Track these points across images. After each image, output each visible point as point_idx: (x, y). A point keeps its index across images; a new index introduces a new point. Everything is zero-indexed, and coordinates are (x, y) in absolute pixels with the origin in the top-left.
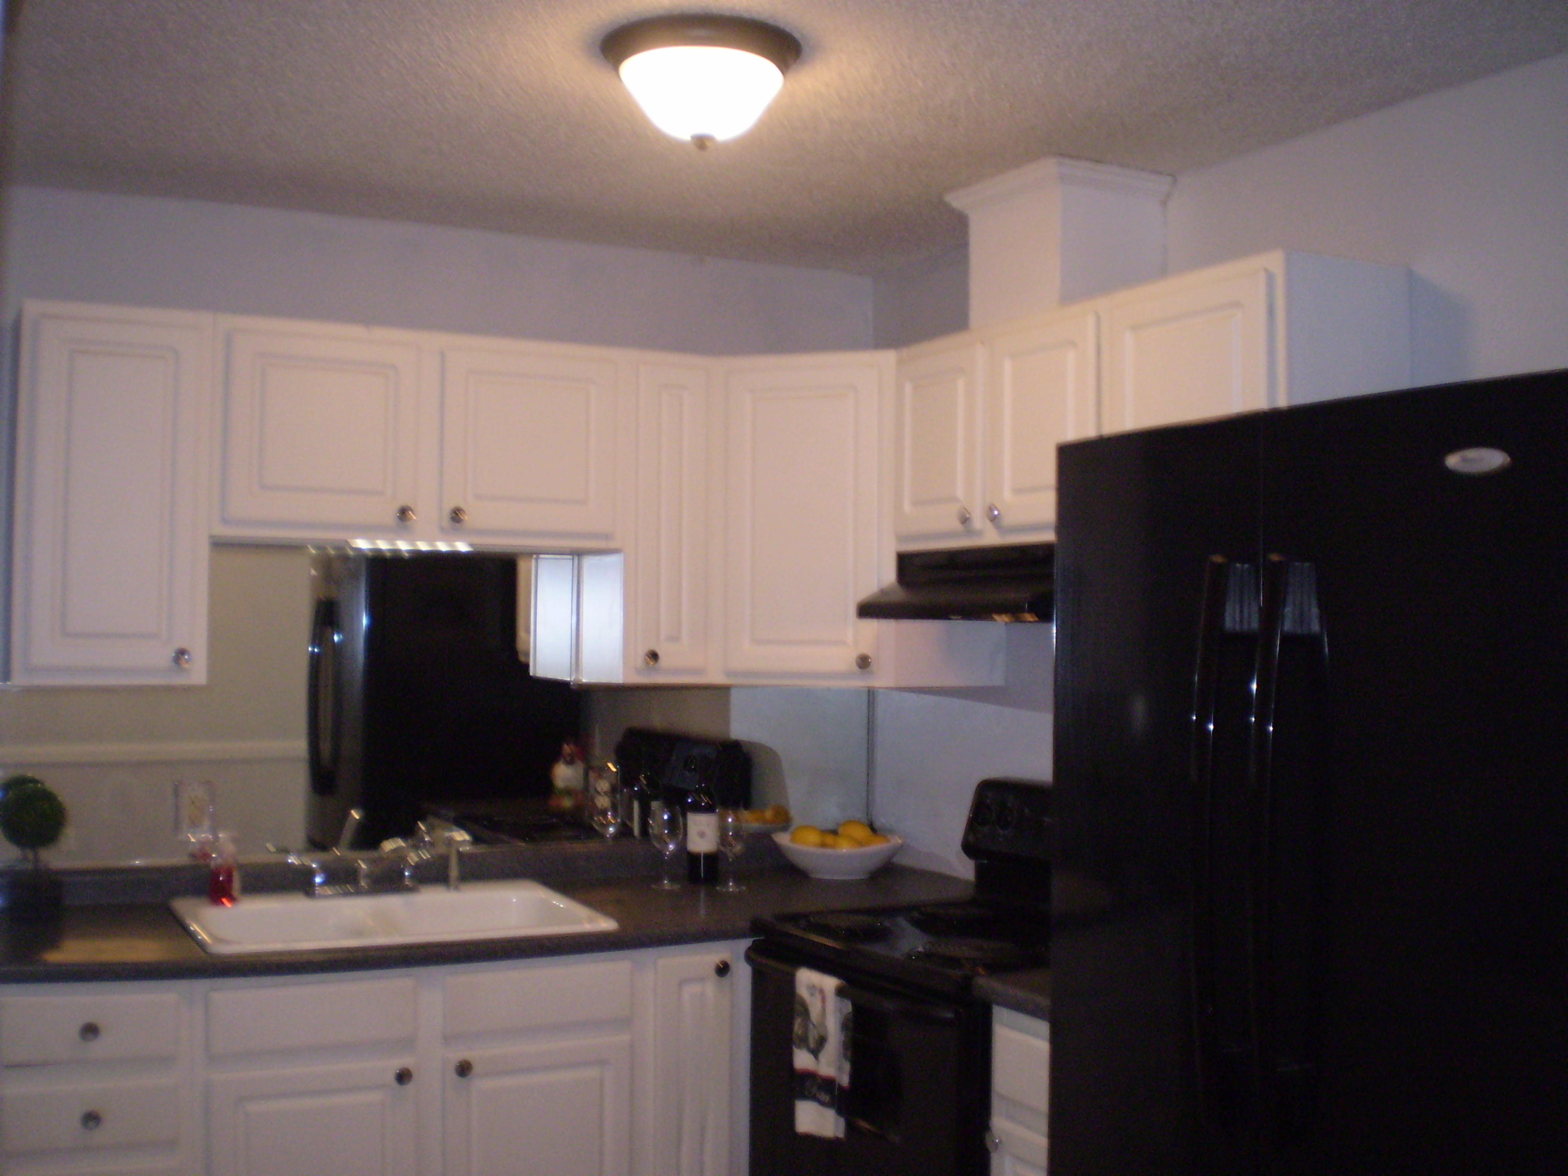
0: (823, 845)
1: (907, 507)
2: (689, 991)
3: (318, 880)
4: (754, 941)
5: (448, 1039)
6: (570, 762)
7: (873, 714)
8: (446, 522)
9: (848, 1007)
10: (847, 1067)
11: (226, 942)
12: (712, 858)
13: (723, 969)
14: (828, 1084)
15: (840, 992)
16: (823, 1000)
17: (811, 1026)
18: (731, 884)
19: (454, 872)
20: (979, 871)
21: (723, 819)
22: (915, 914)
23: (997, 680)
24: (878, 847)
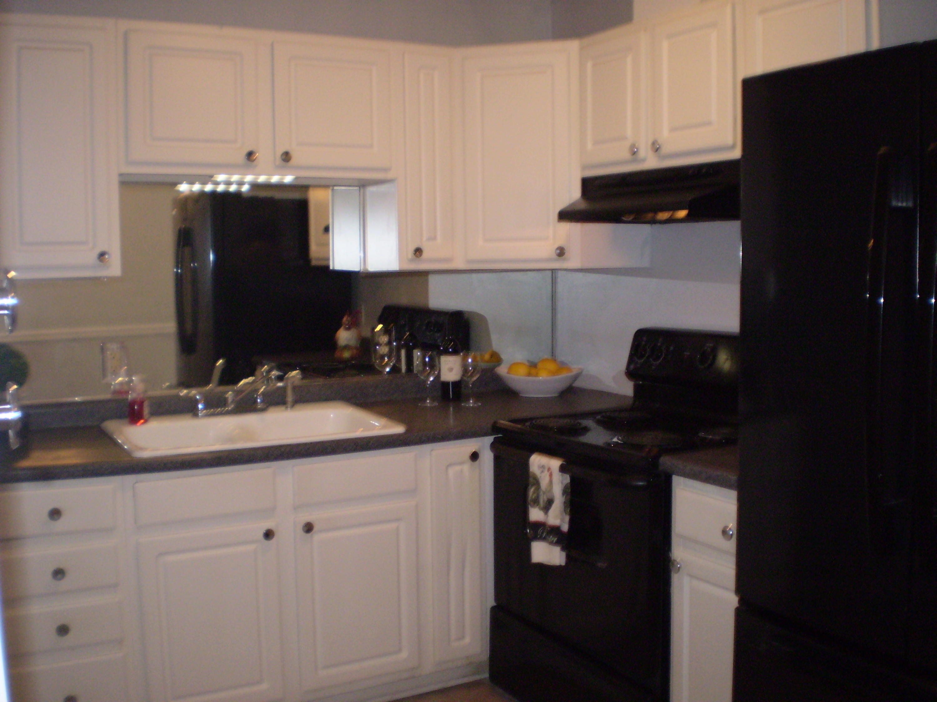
0: (529, 374)
1: (589, 146)
2: (451, 471)
3: (200, 406)
4: (495, 438)
5: (296, 508)
6: (348, 329)
7: (555, 289)
8: (279, 161)
9: (567, 479)
10: (567, 518)
11: (141, 449)
12: (457, 385)
13: (475, 456)
14: (555, 530)
15: (563, 469)
16: (551, 475)
17: (541, 493)
18: (471, 401)
19: (290, 398)
20: (637, 389)
21: (465, 359)
22: (599, 417)
23: (645, 263)
24: (564, 375)
